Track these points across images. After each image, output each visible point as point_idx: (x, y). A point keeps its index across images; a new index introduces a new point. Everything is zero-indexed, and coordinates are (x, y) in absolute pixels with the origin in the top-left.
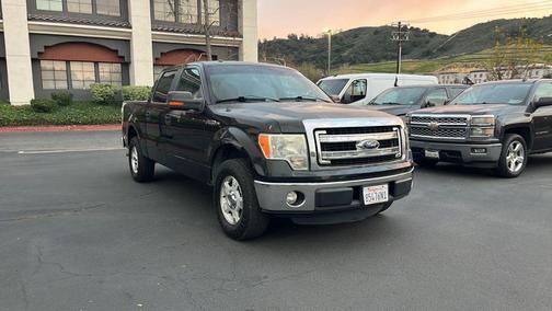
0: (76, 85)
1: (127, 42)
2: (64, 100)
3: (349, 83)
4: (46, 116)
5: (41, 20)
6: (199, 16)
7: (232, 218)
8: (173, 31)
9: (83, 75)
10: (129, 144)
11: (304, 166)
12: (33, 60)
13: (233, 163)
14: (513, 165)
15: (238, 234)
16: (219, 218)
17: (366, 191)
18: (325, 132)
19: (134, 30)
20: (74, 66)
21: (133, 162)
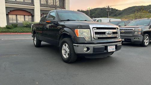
0: (19, 22)
1: (33, 10)
2: (15, 26)
3: (96, 21)
4: (10, 30)
5: (9, 3)
6: (53, 3)
7: (66, 56)
8: (46, 7)
9: (21, 19)
10: (34, 36)
11: (89, 39)
12: (7, 14)
13: (66, 39)
14: (146, 43)
15: (67, 61)
16: (61, 56)
17: (109, 48)
18: (96, 29)
19: (35, 6)
20: (18, 16)
21: (35, 41)
